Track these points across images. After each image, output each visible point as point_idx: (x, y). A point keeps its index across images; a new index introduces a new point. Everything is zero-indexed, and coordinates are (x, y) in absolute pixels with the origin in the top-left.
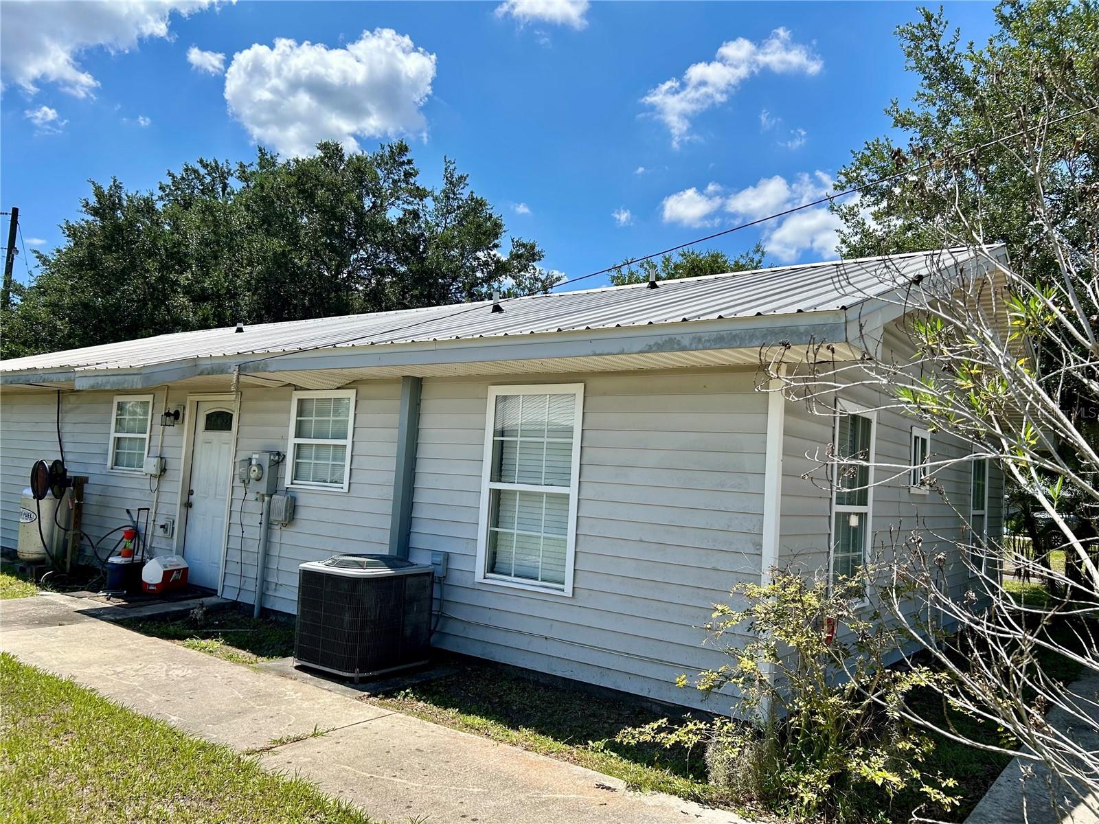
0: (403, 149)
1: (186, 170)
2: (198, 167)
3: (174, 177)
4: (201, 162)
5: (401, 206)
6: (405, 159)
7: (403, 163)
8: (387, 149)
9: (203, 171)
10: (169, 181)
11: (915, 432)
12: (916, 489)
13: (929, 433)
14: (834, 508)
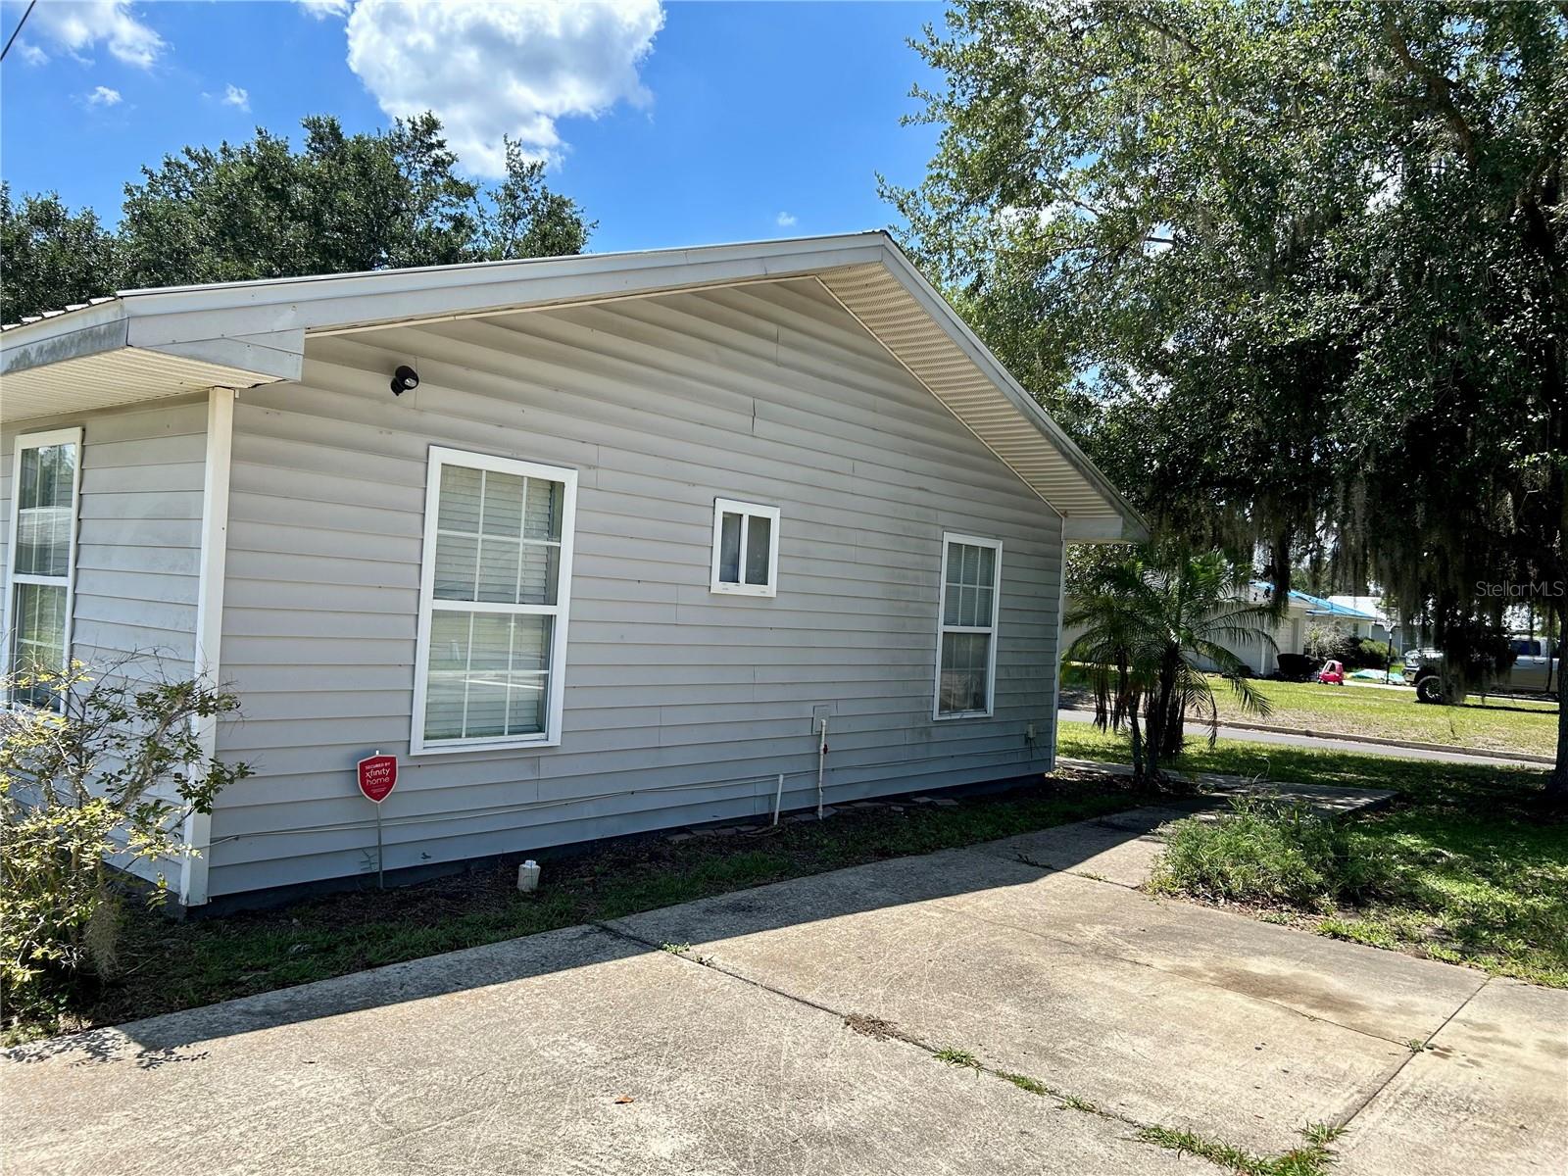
0: (432, 125)
1: (168, 164)
2: (184, 159)
3: (152, 175)
4: (188, 152)
5: (441, 209)
6: (434, 140)
7: (431, 147)
8: (408, 126)
9: (192, 166)
10: (144, 181)
11: (724, 506)
12: (731, 588)
13: (779, 510)
14: (429, 604)
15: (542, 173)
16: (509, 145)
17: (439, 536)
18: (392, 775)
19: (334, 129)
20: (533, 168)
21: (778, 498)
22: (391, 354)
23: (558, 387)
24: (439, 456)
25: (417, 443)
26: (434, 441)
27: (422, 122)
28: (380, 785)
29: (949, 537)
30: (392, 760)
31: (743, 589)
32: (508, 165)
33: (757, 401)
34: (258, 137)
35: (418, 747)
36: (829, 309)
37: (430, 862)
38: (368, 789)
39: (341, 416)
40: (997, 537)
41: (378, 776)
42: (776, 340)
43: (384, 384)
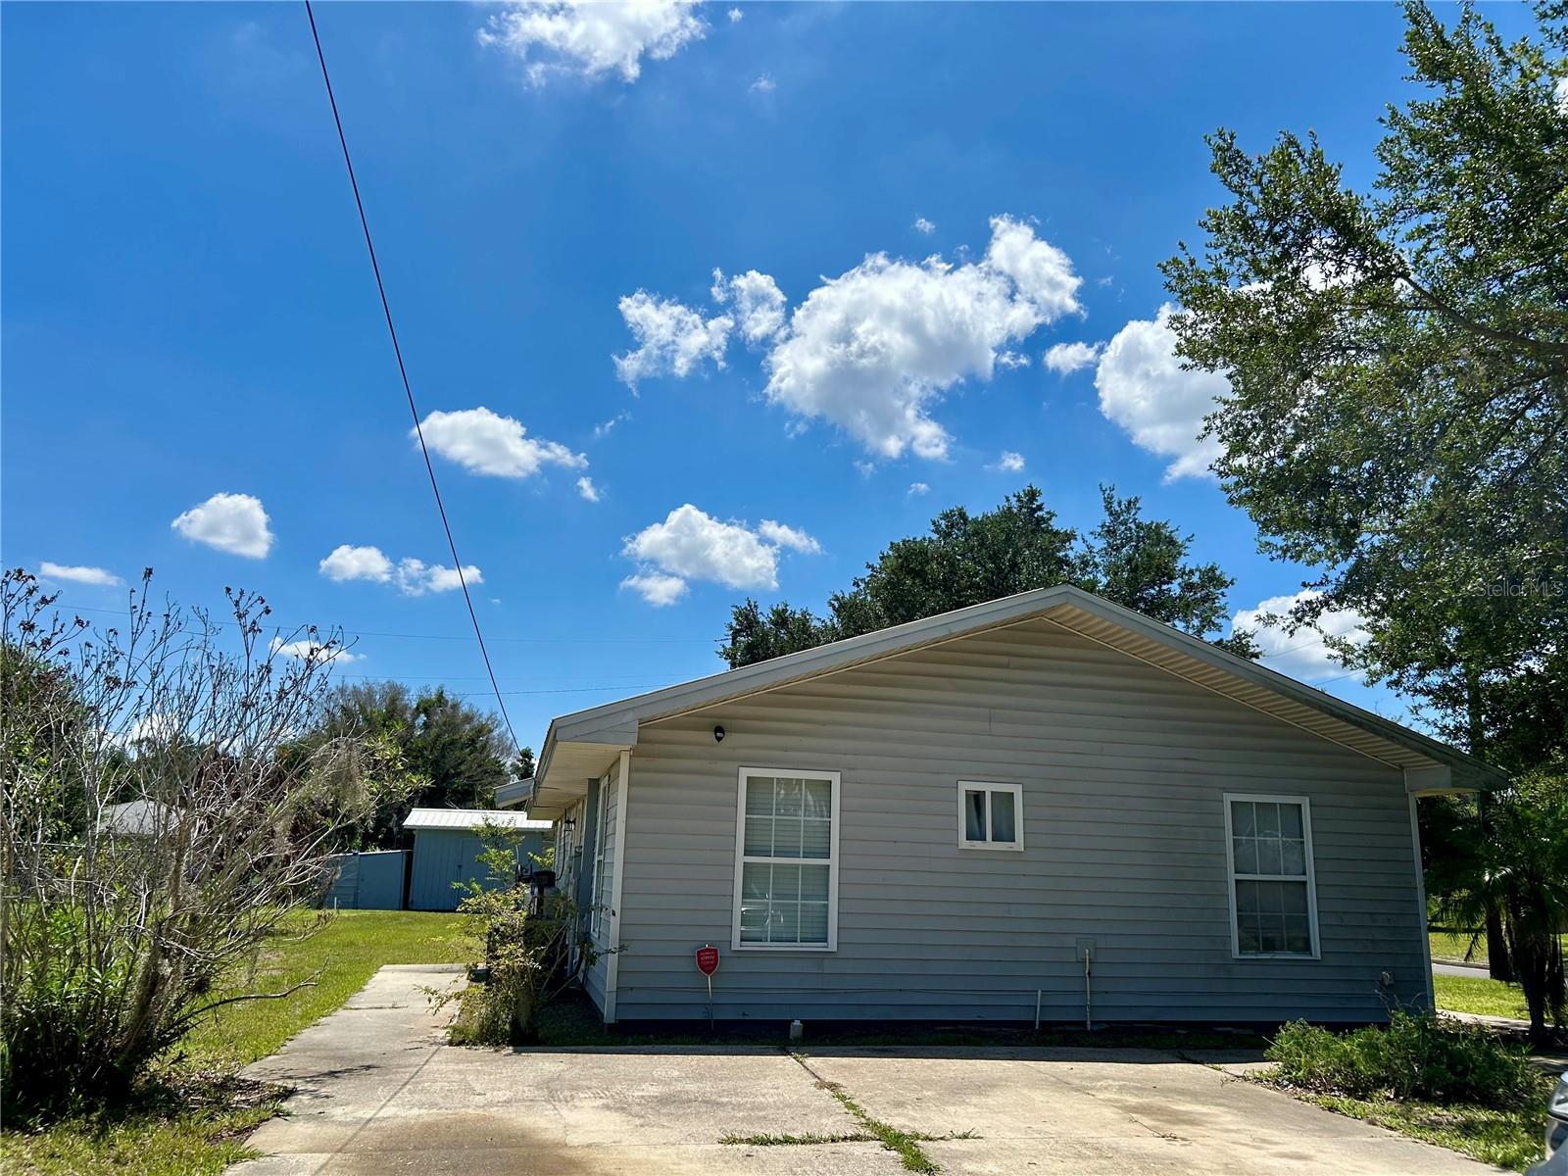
11: (965, 786)
12: (978, 845)
13: (1021, 786)
14: (741, 859)
15: (1137, 506)
16: (1104, 492)
17: (746, 818)
18: (716, 960)
19: (962, 515)
20: (1130, 502)
21: (1020, 777)
22: (716, 720)
23: (824, 723)
24: (745, 773)
25: (730, 766)
26: (741, 764)
27: (1025, 494)
28: (708, 965)
29: (1229, 798)
30: (716, 951)
31: (989, 845)
32: (1106, 507)
33: (992, 710)
34: (932, 527)
35: (736, 945)
36: (1060, 637)
37: (746, 1018)
38: (702, 967)
39: (678, 757)
40: (1302, 794)
41: (707, 960)
42: (1007, 667)
43: (711, 737)
